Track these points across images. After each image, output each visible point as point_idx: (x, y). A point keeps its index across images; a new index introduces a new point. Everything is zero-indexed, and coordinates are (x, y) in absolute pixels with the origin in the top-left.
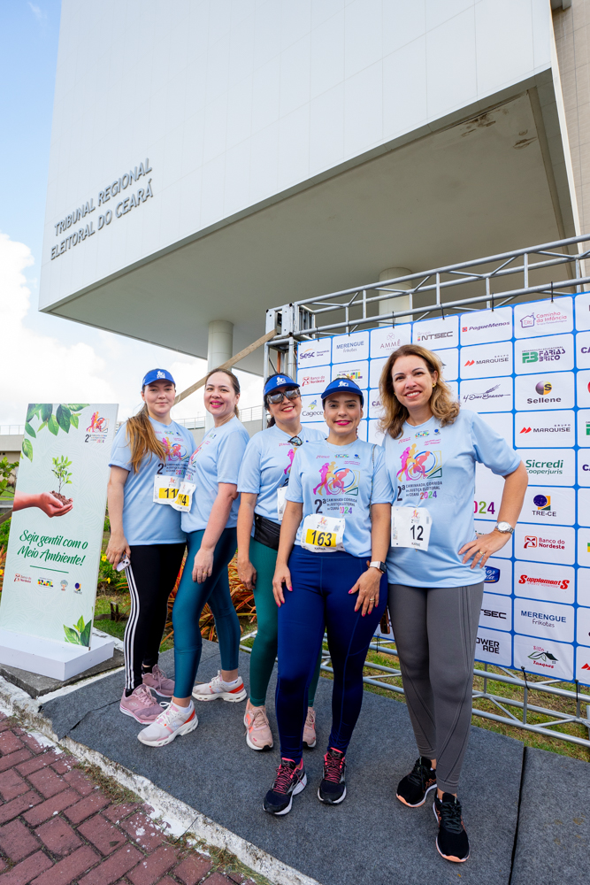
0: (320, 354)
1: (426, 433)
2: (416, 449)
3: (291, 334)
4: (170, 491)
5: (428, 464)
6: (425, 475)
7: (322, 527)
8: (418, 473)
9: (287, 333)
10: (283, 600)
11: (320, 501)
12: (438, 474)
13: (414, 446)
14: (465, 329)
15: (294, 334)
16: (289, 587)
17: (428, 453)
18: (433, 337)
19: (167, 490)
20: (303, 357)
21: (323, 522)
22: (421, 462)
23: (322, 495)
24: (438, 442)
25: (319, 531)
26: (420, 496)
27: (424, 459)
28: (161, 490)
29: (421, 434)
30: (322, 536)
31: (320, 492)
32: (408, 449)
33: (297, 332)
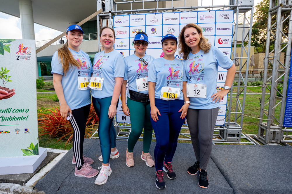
0: (124, 22)
1: (198, 57)
2: (195, 63)
3: (110, 12)
4: (85, 84)
5: (199, 68)
6: (198, 72)
7: (170, 91)
8: (196, 72)
9: (108, 11)
10: (158, 119)
11: (169, 82)
12: (203, 71)
13: (194, 62)
14: (182, 18)
15: (112, 12)
16: (160, 114)
17: (199, 64)
18: (171, 19)
19: (84, 83)
20: (116, 22)
21: (170, 89)
22: (196, 68)
23: (170, 79)
24: (202, 60)
25: (169, 93)
26: (197, 79)
27: (198, 66)
28: (81, 83)
29: (196, 57)
30: (170, 94)
31: (169, 79)
32: (192, 63)
33: (113, 11)
